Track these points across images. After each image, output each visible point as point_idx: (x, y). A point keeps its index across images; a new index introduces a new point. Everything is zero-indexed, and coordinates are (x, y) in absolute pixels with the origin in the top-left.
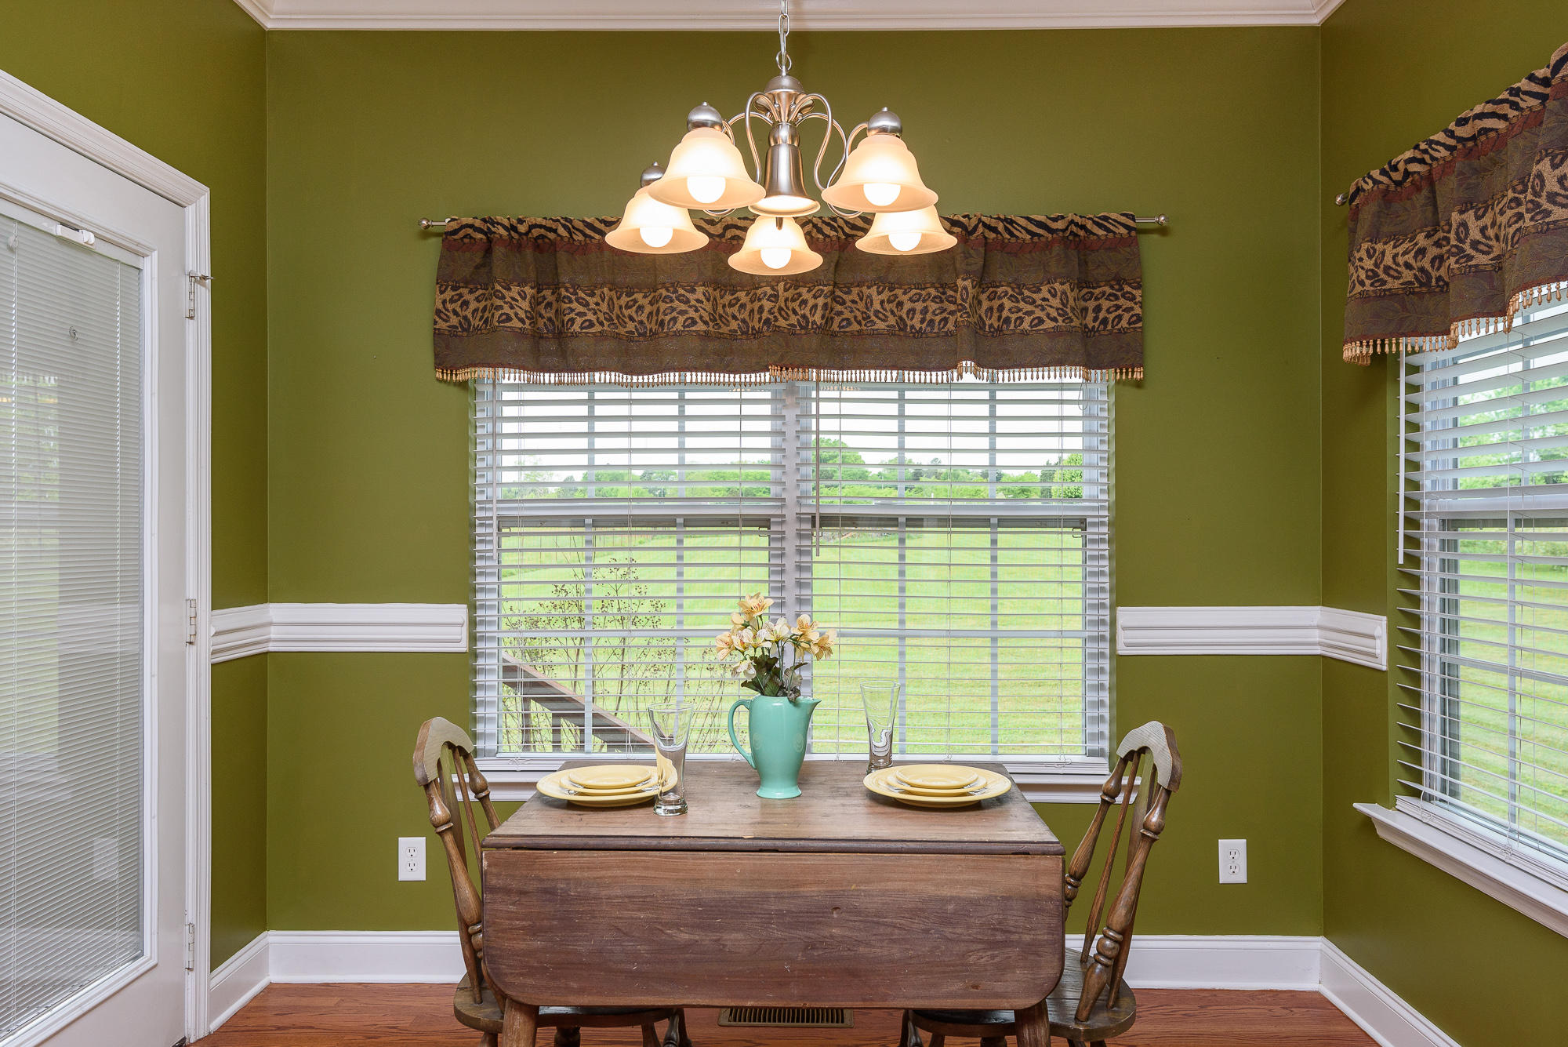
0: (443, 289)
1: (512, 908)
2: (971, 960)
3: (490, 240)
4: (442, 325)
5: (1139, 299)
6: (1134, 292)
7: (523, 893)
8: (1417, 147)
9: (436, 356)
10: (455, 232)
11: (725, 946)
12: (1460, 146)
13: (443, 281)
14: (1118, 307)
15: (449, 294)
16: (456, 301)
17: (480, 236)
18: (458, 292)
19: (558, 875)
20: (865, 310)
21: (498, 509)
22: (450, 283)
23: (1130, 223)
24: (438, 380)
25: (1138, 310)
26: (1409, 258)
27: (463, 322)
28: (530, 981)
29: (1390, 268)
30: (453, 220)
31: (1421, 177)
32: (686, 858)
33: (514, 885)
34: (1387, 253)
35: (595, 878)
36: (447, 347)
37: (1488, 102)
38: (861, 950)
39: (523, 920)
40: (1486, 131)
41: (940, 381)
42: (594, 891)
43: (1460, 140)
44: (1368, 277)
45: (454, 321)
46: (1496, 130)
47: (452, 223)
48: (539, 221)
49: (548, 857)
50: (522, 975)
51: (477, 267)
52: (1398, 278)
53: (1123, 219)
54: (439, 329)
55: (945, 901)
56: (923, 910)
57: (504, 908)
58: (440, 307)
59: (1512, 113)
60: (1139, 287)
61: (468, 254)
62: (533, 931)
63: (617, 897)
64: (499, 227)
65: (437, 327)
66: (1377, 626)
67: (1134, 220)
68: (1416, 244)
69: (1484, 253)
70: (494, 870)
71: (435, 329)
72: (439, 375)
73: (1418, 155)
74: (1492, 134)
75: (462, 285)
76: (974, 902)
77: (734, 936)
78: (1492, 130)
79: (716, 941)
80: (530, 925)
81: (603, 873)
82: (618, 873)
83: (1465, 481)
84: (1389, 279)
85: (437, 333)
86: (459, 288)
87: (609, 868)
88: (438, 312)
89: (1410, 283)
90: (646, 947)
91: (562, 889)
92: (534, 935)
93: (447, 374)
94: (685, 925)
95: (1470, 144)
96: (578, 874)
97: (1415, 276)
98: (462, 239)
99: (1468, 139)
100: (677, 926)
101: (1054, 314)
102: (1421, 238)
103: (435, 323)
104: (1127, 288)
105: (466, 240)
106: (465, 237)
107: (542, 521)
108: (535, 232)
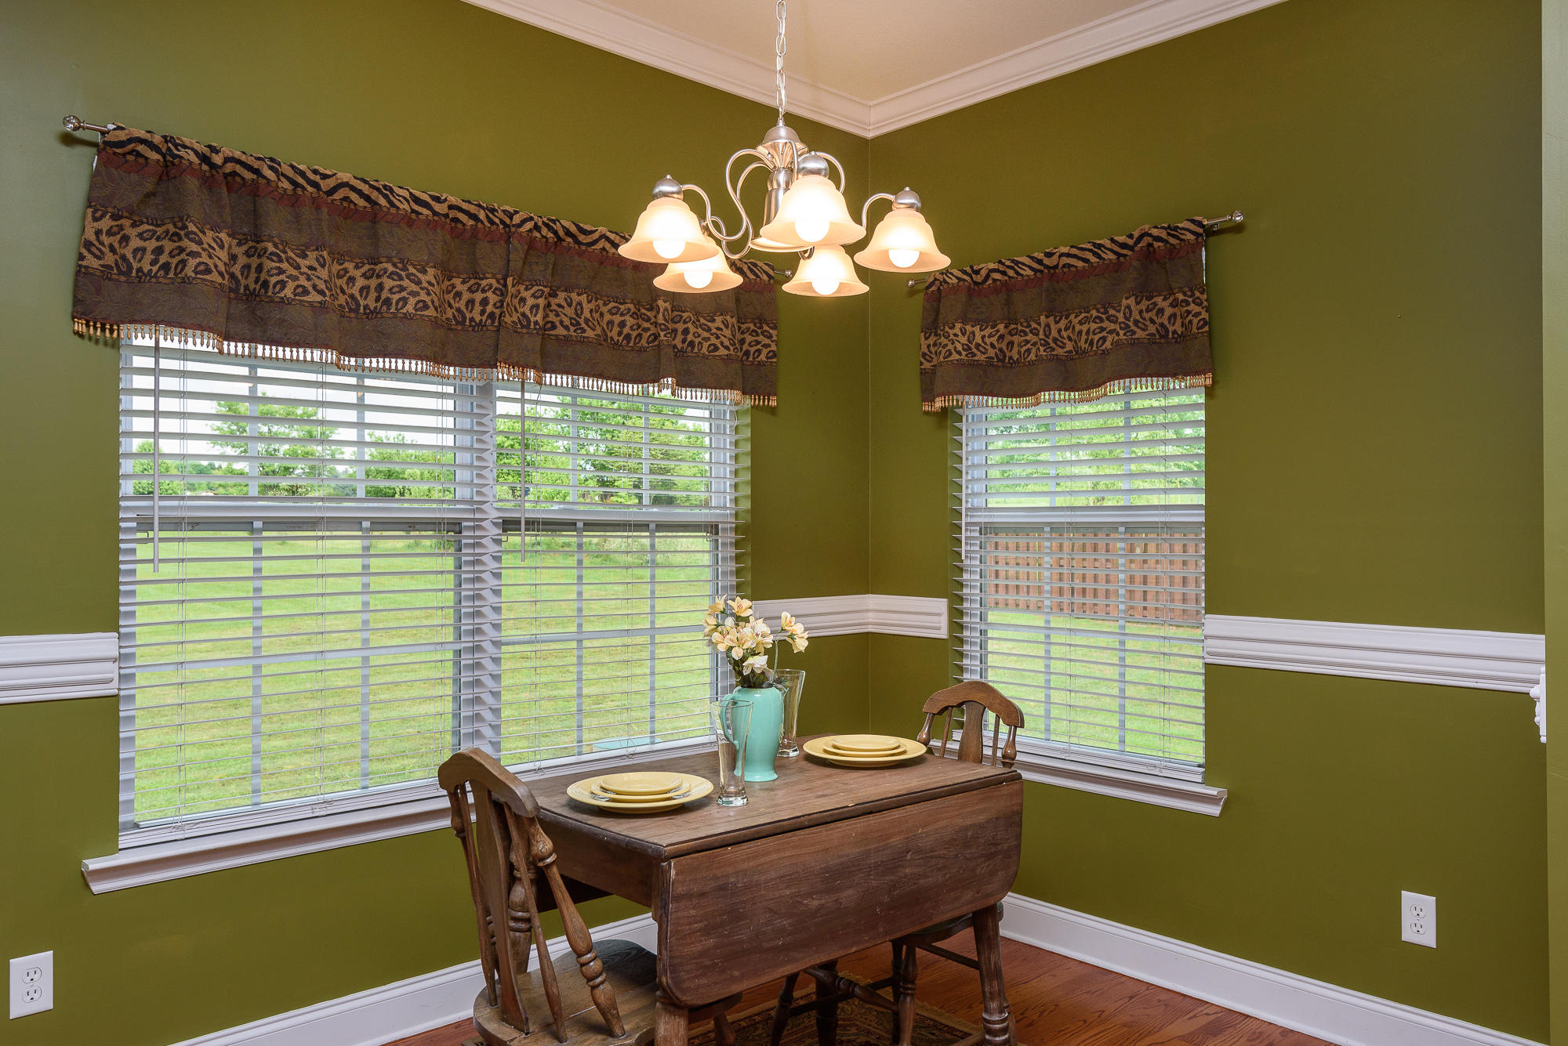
0: (98, 214)
1: (693, 912)
2: (978, 871)
3: (167, 165)
4: (91, 262)
5: (775, 338)
6: (771, 331)
7: (702, 895)
8: (1000, 262)
9: (77, 301)
10: (121, 144)
11: (841, 903)
12: (1046, 271)
13: (96, 204)
14: (758, 343)
15: (106, 223)
16: (114, 234)
17: (154, 156)
18: (119, 223)
19: (730, 870)
20: (574, 316)
21: (161, 508)
22: (110, 209)
23: (771, 272)
24: (77, 333)
25: (774, 348)
26: (994, 340)
27: (120, 262)
28: (704, 981)
29: (980, 345)
30: (119, 128)
31: (1002, 284)
32: (820, 832)
33: (696, 889)
34: (977, 334)
35: (758, 866)
36: (98, 292)
37: (1072, 247)
38: (922, 881)
39: (700, 921)
40: (1069, 266)
41: (636, 393)
42: (756, 878)
43: (1047, 267)
44: (963, 349)
45: (110, 259)
46: (1076, 267)
47: (118, 132)
48: (237, 154)
49: (724, 855)
50: (696, 977)
51: (148, 196)
52: (984, 353)
53: (766, 268)
54: (86, 267)
55: (966, 829)
56: (955, 840)
57: (685, 914)
58: (92, 238)
59: (1093, 259)
60: (775, 328)
61: (134, 177)
62: (707, 931)
63: (772, 880)
64: (189, 151)
65: (84, 263)
66: (941, 605)
67: (773, 270)
68: (998, 331)
69: (1060, 347)
70: (680, 878)
71: (80, 266)
72: (80, 327)
73: (1002, 268)
74: (1073, 269)
75: (125, 214)
76: (981, 826)
77: (846, 893)
78: (1073, 266)
79: (836, 901)
80: (706, 926)
81: (763, 860)
82: (775, 856)
83: (993, 503)
84: (979, 353)
85: (81, 272)
86: (122, 217)
87: (769, 853)
88: (88, 245)
89: (992, 358)
90: (789, 921)
91: (732, 883)
92: (708, 934)
93: (95, 328)
94: (816, 893)
95: (1052, 271)
96: (745, 865)
97: (996, 354)
98: (124, 155)
99: (1051, 268)
100: (809, 895)
101: (727, 343)
102: (1001, 327)
103: (81, 257)
104: (766, 328)
105: (131, 158)
106: (130, 153)
107: (195, 524)
108: (229, 167)
